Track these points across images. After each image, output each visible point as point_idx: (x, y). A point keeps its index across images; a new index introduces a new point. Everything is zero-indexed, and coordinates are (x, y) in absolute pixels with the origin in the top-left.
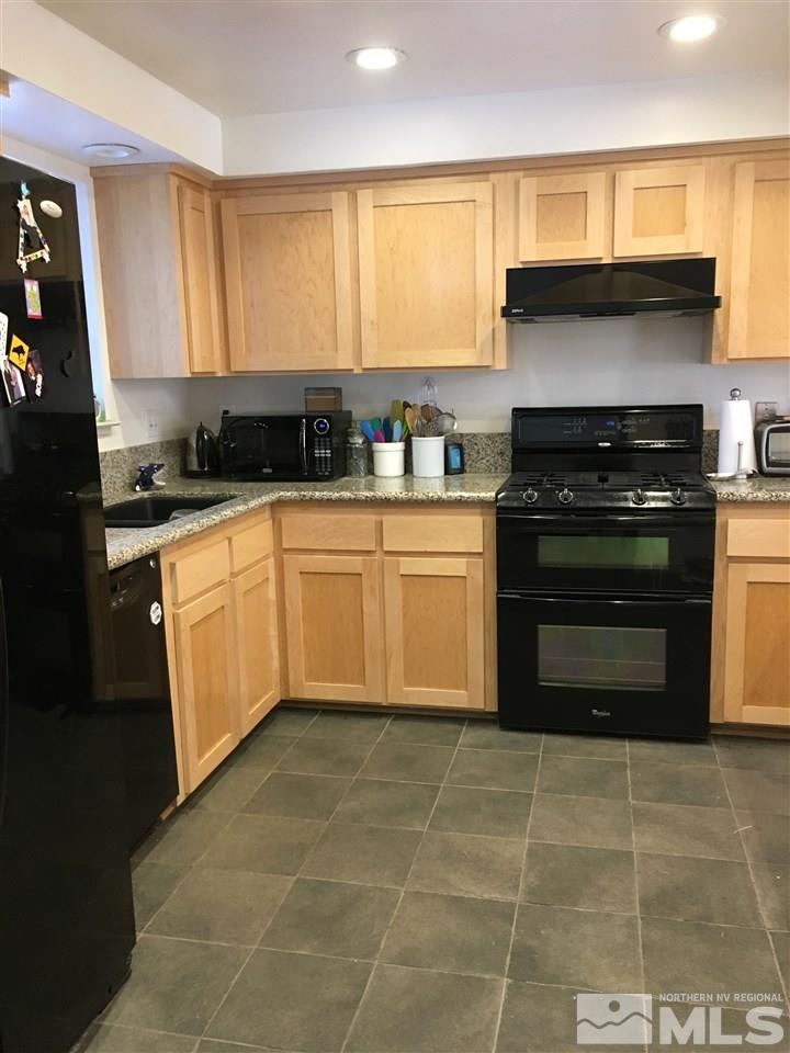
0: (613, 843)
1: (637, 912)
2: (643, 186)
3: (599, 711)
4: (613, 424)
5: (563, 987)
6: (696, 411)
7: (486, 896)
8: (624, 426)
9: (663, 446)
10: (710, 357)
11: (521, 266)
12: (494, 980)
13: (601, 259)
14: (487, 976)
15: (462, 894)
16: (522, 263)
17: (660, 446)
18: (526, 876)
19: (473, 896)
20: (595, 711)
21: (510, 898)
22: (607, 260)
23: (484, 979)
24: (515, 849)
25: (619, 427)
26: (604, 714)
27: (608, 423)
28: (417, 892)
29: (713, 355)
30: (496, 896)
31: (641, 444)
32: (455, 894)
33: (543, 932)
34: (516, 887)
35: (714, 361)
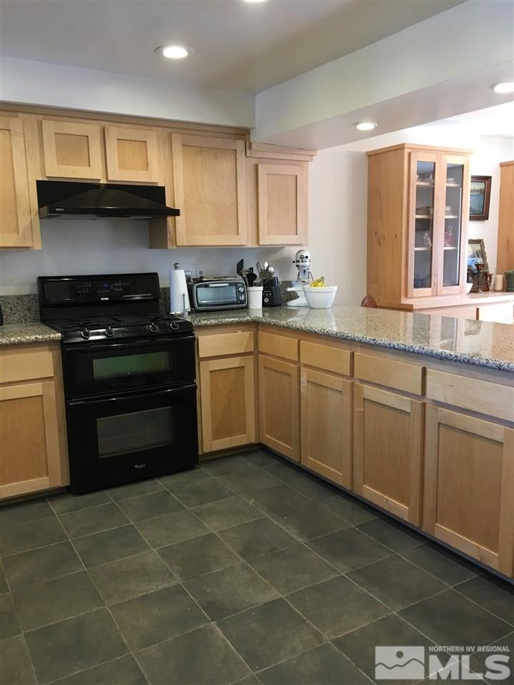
0: (200, 533)
1: (243, 560)
2: (123, 138)
3: (139, 465)
4: (107, 285)
5: (244, 611)
6: (154, 276)
7: (160, 588)
8: (114, 287)
9: (139, 298)
10: (167, 245)
11: (46, 179)
12: (207, 626)
13: (99, 180)
14: (202, 626)
15: (145, 593)
16: (48, 177)
17: (137, 298)
18: (172, 568)
19: (153, 591)
20: (136, 466)
21: (174, 583)
22: (103, 181)
23: (200, 629)
24: (151, 556)
25: (112, 287)
26: (141, 467)
27: (104, 286)
28: (117, 605)
29: (169, 243)
30: (166, 585)
31: (126, 298)
32: (142, 594)
33: (208, 591)
34: (172, 576)
35: (169, 247)
